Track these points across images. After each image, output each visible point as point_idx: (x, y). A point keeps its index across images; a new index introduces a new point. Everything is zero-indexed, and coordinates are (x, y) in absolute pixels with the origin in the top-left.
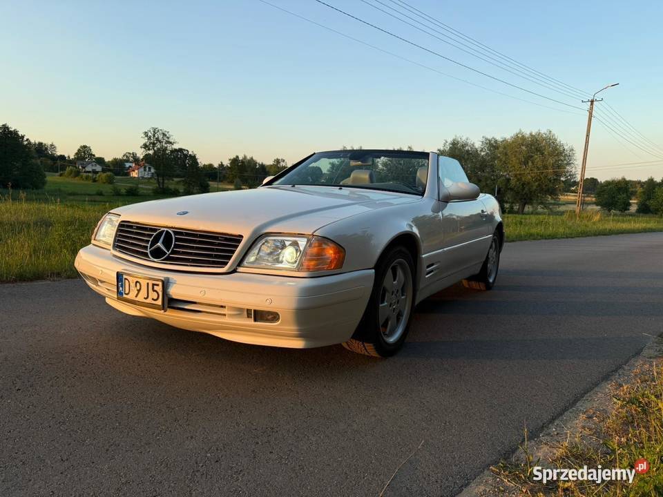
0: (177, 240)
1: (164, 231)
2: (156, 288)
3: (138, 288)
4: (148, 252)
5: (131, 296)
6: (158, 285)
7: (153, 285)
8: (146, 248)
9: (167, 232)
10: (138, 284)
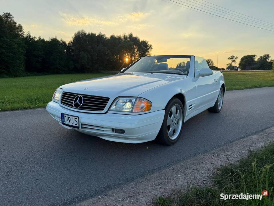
0: (84, 100)
1: (79, 96)
2: (76, 120)
3: (69, 120)
4: (73, 104)
5: (67, 123)
6: (77, 119)
7: (75, 118)
8: (72, 103)
9: (80, 96)
10: (69, 118)
